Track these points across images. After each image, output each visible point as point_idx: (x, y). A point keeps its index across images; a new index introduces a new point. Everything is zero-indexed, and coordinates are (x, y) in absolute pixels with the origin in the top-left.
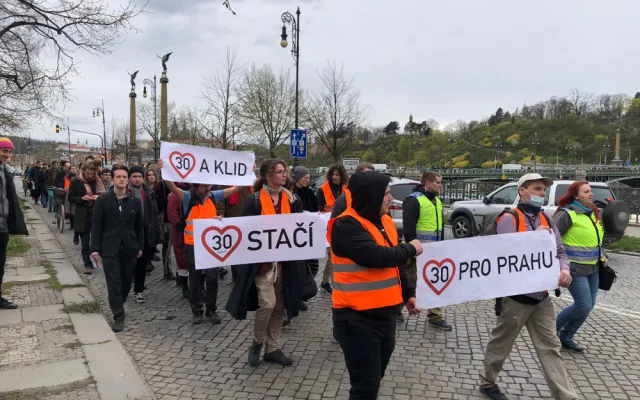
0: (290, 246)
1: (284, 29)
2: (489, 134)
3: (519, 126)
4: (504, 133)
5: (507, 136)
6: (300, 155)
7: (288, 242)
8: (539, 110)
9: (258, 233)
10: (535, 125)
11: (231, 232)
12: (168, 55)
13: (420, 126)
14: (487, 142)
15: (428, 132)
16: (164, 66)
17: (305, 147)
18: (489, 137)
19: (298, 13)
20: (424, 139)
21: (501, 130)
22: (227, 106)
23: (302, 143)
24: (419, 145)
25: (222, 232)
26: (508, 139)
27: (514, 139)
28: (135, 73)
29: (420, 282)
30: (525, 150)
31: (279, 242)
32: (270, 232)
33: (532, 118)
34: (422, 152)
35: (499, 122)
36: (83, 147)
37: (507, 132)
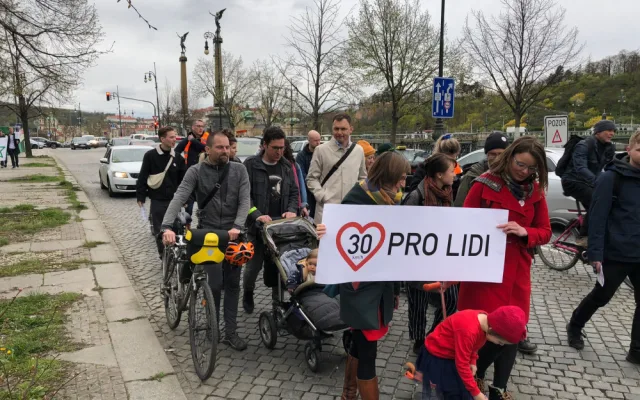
2: (550, 94)
3: (584, 84)
4: (568, 93)
5: (571, 95)
6: (445, 114)
8: (606, 65)
10: (603, 82)
12: (221, 12)
13: (471, 87)
14: (548, 103)
15: (480, 94)
16: (218, 24)
17: (451, 102)
18: (550, 97)
20: (477, 101)
21: (563, 89)
22: (319, 56)
23: (447, 97)
24: (472, 107)
26: (572, 99)
27: (578, 98)
28: (185, 35)
30: (591, 110)
33: (598, 74)
34: (475, 115)
35: (560, 80)
36: (130, 118)
37: (570, 90)
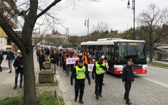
1: (85, 23)
9: (73, 60)
19: (88, 20)
29: (88, 68)
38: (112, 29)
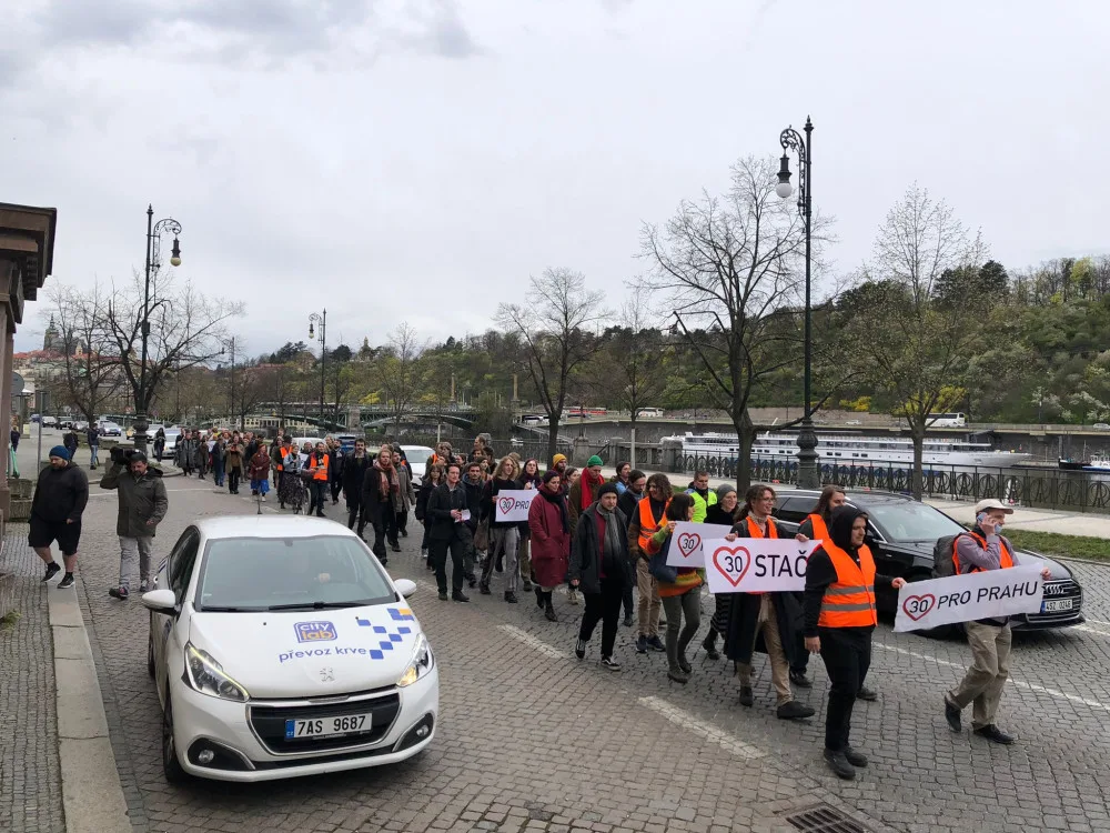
0: (791, 575)
7: (789, 570)
9: (764, 557)
11: (740, 553)
25: (733, 552)
31: (782, 570)
32: (774, 557)
38: (366, 341)
